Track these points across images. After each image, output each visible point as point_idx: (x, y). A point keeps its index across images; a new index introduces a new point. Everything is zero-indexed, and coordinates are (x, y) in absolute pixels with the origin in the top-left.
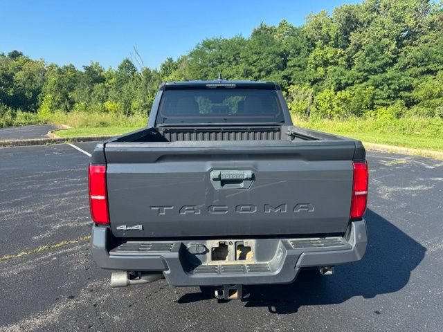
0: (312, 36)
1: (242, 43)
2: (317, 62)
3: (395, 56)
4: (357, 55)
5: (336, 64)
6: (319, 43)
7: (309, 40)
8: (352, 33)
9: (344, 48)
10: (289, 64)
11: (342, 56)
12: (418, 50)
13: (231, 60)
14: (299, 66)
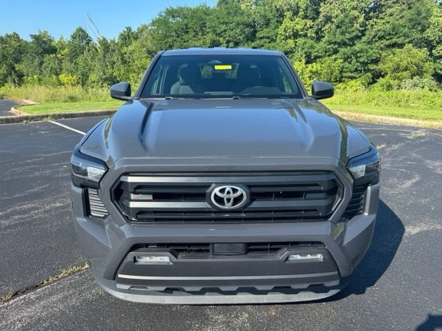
0: (281, 6)
1: (207, 12)
2: (287, 34)
3: (363, 29)
4: (327, 27)
5: (305, 36)
6: (289, 14)
7: (278, 10)
8: (322, 4)
9: (314, 19)
10: (258, 35)
11: (311, 27)
12: (384, 23)
13: (198, 29)
14: (268, 38)
